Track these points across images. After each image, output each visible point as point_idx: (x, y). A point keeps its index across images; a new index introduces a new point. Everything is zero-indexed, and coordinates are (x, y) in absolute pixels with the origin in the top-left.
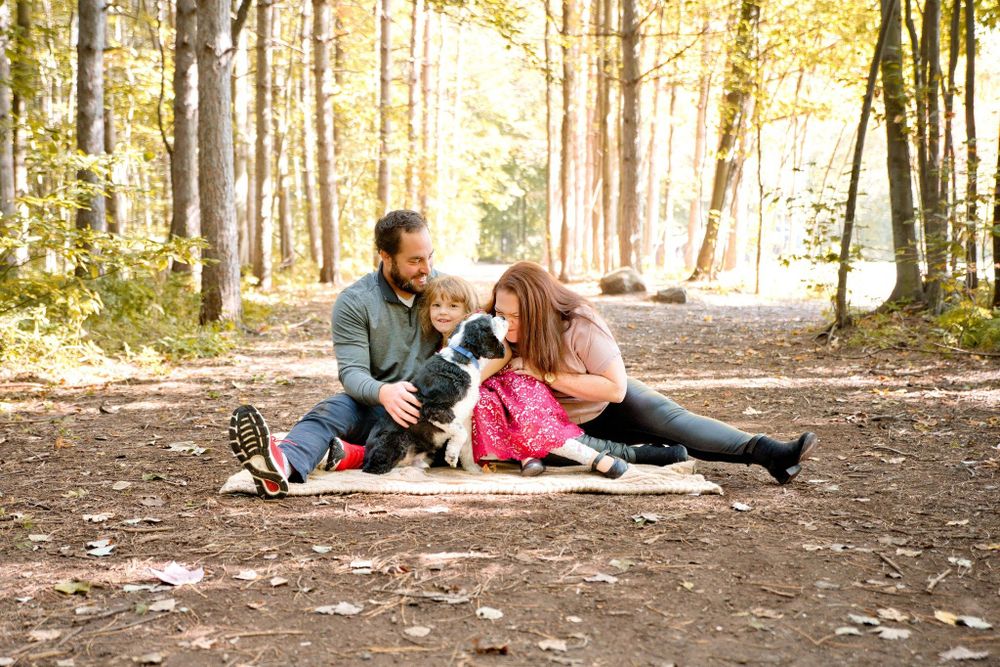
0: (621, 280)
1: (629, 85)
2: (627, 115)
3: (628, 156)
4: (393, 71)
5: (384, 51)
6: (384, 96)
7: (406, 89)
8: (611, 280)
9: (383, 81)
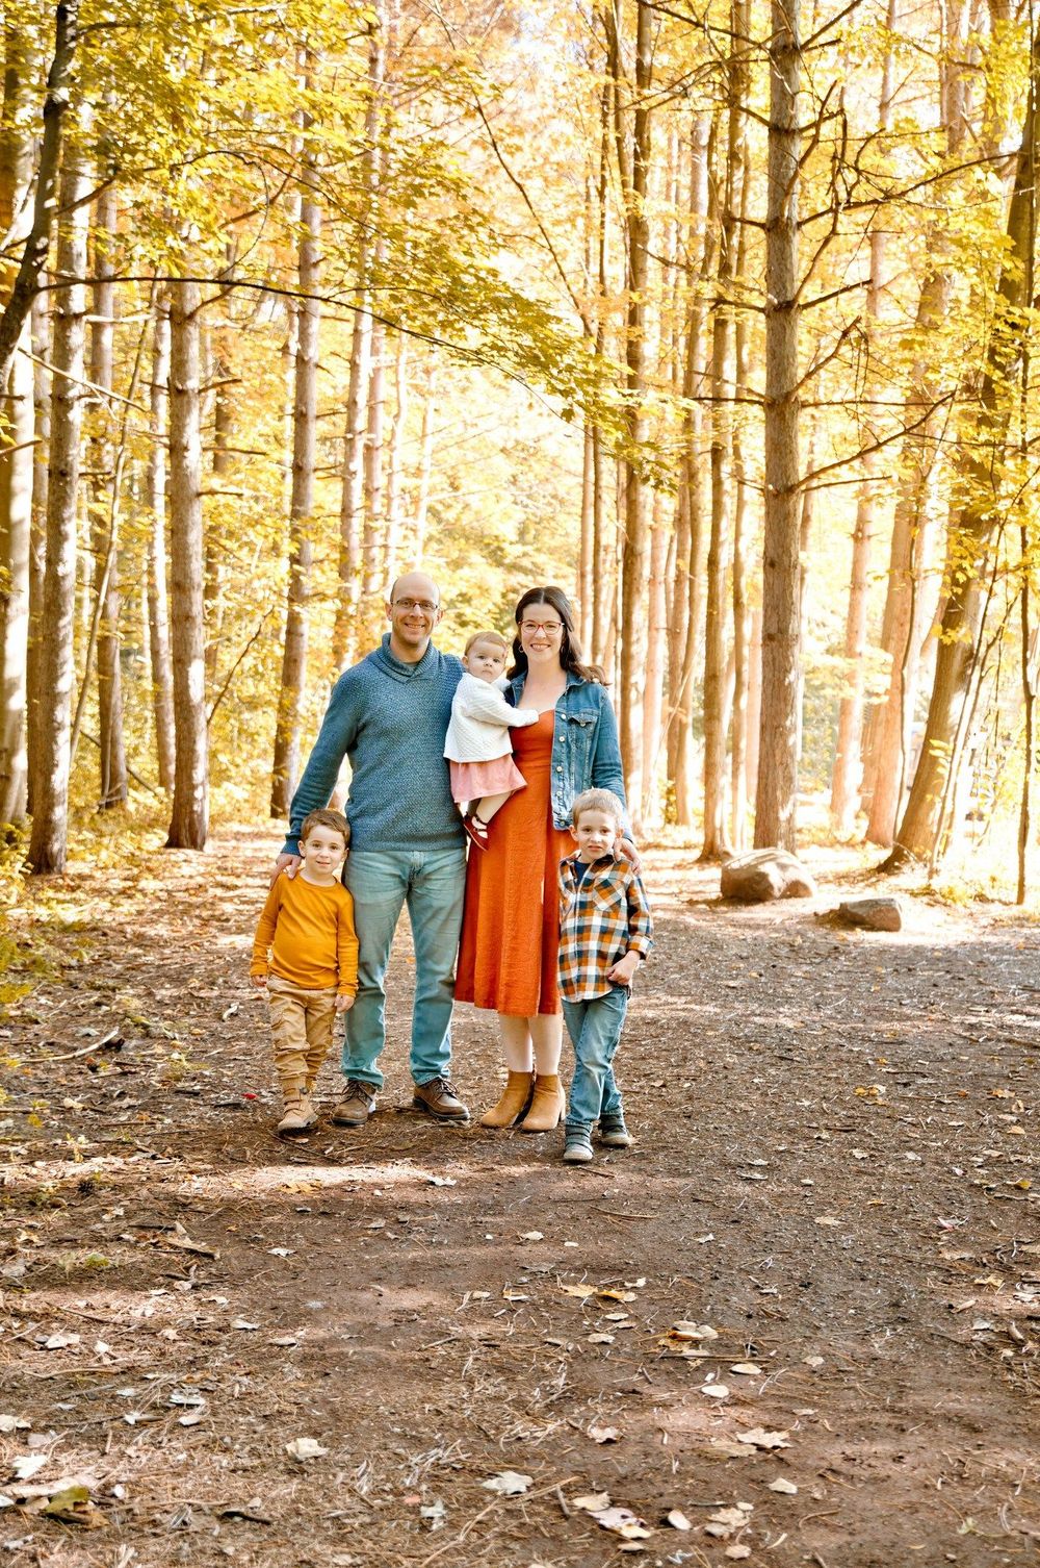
0: (764, 876)
1: (777, 494)
2: (771, 552)
3: (773, 630)
4: (316, 455)
5: (301, 417)
6: (298, 497)
7: (337, 487)
8: (744, 875)
9: (299, 470)
